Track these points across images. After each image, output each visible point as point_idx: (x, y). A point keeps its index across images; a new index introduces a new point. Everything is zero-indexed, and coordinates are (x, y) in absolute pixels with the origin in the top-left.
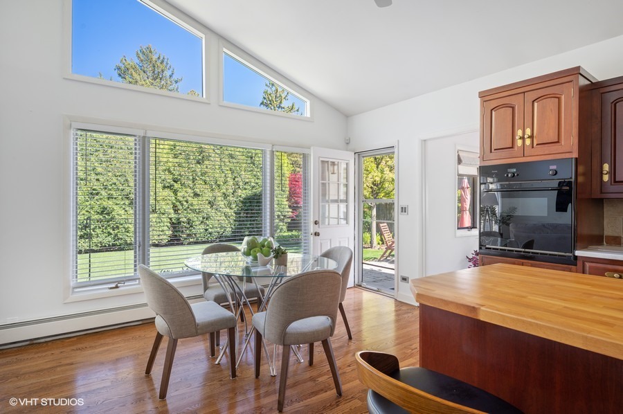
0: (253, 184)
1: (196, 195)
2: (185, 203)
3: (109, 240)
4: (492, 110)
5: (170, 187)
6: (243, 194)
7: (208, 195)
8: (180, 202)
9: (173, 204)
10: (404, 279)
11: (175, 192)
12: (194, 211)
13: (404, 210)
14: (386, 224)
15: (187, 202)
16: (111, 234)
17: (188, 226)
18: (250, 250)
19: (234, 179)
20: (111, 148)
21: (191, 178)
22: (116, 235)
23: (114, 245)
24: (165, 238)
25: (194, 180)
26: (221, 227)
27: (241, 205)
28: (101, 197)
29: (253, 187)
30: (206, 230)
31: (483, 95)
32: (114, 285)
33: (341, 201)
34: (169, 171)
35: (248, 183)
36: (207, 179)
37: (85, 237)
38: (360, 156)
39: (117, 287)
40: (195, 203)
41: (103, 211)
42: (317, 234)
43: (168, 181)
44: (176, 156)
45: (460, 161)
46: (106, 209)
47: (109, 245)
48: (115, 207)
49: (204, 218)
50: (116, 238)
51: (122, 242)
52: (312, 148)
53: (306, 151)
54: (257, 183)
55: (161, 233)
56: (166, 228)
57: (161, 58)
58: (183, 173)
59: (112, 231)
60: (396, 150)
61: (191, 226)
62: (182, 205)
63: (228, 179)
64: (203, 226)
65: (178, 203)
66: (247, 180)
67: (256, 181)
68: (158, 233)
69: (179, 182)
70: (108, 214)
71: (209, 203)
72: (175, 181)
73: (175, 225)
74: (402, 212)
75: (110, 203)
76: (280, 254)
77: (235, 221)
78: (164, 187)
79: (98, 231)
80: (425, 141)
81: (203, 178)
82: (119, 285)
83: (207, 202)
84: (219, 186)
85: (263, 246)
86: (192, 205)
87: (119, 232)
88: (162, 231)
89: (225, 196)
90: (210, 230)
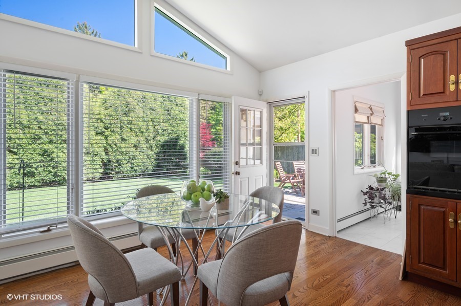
0: (170, 131)
1: (123, 140)
2: (114, 146)
3: (50, 177)
4: (420, 57)
5: (101, 134)
6: (162, 139)
7: (133, 140)
8: (110, 145)
9: (104, 146)
10: (315, 212)
11: (106, 138)
12: (122, 153)
13: (314, 152)
14: (279, 163)
15: (116, 145)
16: (51, 172)
17: (116, 165)
18: (191, 194)
19: (154, 128)
20: (52, 101)
21: (119, 126)
22: (56, 173)
23: (53, 181)
24: (98, 175)
25: (121, 128)
26: (144, 166)
27: (160, 147)
28: (43, 141)
29: (170, 133)
30: (132, 168)
31: (409, 44)
32: (45, 229)
33: (257, 144)
34: (101, 121)
35: (165, 130)
36: (133, 127)
37: (29, 175)
38: (271, 105)
39: (49, 230)
40: (123, 145)
41: (45, 153)
42: (237, 173)
43: (100, 128)
44: (106, 109)
45: (356, 110)
46: (47, 151)
47: (50, 181)
48: (55, 150)
49: (130, 158)
50: (55, 175)
51: (61, 178)
52: (233, 98)
53: (227, 100)
54: (172, 131)
55: (94, 171)
56: (98, 166)
57: (95, 33)
58: (112, 122)
59: (52, 170)
60: (306, 100)
61: (119, 165)
62: (112, 148)
63: (150, 127)
64: (129, 165)
65: (108, 147)
66: (165, 128)
67: (172, 129)
68: (92, 171)
69: (109, 130)
70: (48, 156)
71: (135, 146)
72: (106, 129)
73: (106, 165)
74: (313, 153)
75: (51, 146)
76: (223, 198)
77: (155, 160)
78: (97, 134)
79: (40, 169)
80: (334, 91)
81: (130, 126)
82: (51, 228)
83: (133, 145)
84: (142, 132)
85: (203, 190)
86: (120, 148)
87: (58, 170)
88: (95, 169)
89: (147, 140)
90: (135, 168)
